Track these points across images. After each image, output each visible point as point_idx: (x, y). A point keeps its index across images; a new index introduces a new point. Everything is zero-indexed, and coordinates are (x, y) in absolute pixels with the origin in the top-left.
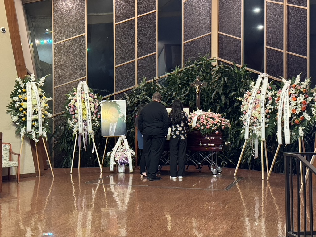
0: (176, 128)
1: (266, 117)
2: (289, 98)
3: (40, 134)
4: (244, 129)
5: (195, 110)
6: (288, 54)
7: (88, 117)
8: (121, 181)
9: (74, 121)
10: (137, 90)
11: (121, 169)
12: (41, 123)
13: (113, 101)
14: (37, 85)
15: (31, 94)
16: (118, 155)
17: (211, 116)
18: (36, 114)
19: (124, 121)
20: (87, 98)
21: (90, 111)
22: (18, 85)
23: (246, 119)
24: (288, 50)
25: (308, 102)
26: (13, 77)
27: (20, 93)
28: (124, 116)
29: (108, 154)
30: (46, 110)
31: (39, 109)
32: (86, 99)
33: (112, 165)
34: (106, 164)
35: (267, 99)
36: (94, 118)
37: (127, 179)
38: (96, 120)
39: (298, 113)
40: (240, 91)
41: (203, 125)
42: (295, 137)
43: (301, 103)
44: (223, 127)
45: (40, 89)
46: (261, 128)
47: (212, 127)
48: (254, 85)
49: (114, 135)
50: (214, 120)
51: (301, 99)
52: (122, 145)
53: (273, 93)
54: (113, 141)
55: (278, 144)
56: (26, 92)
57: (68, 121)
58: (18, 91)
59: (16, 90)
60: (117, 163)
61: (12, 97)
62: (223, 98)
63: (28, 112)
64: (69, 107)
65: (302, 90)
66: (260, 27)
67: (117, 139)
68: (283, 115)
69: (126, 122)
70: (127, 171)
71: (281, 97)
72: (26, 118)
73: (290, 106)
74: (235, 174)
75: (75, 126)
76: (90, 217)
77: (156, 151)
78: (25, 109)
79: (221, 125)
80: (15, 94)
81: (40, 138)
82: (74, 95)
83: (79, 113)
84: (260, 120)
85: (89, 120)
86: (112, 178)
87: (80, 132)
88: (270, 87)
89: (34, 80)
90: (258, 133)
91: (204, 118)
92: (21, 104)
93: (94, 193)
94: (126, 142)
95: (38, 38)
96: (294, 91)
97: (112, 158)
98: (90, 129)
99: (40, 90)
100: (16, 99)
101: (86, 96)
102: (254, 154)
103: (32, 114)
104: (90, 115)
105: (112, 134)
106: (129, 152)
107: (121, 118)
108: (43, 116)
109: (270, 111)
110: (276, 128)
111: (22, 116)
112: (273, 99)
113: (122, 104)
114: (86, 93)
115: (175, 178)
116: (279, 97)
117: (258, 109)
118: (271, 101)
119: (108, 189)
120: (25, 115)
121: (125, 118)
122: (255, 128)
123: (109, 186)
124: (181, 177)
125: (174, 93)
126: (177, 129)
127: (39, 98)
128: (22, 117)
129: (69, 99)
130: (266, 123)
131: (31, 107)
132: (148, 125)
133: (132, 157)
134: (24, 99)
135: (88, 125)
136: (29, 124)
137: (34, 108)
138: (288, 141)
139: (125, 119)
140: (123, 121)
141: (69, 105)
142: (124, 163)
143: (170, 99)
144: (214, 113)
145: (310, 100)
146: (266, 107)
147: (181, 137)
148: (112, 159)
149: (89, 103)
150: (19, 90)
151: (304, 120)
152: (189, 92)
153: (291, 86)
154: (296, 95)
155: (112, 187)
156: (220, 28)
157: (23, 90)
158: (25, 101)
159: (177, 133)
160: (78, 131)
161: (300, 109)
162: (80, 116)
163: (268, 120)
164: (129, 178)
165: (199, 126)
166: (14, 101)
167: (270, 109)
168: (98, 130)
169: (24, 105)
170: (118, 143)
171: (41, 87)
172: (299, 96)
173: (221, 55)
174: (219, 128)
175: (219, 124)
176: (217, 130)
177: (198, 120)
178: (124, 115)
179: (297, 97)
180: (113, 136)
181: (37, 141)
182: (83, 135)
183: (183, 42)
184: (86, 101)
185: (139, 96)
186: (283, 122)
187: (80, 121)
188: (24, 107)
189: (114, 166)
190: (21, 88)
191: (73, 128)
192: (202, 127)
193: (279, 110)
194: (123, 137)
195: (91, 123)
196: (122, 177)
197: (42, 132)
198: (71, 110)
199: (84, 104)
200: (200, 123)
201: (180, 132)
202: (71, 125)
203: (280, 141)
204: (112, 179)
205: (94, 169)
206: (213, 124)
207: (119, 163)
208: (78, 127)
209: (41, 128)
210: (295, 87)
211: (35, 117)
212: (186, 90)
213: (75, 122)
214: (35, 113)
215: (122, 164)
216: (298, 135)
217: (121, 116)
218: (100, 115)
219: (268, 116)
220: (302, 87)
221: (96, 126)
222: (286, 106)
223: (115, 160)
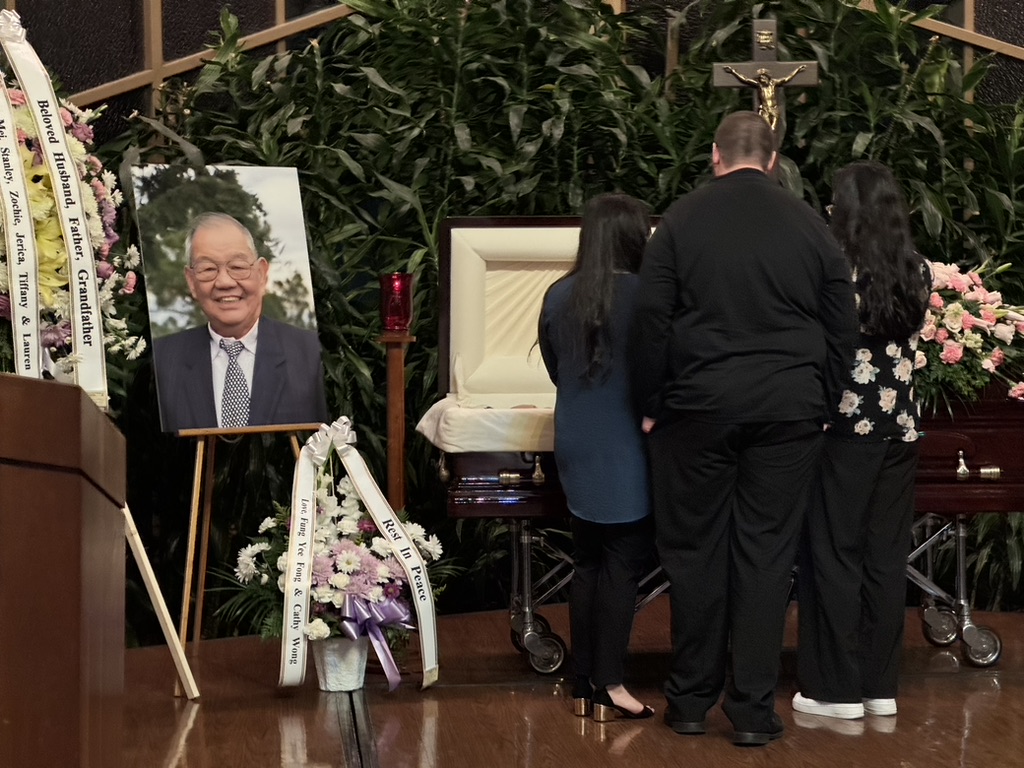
7: (76, 287)
13: (218, 174)
16: (336, 570)
19: (305, 318)
20: (53, 140)
21: (86, 246)
28: (299, 284)
29: (247, 556)
32: (49, 149)
33: (296, 642)
49: (250, 423)
69: (315, 322)
83: (13, 256)
85: (85, 308)
94: (354, 462)
97: (298, 592)
98: (91, 377)
101: (43, 126)
104: (91, 273)
106: (405, 543)
107: (279, 293)
114: (43, 105)
121: (310, 299)
135: (80, 350)
139: (306, 305)
140: (299, 316)
142: (383, 627)
148: (295, 604)
162: (25, 286)
170: (307, 483)
178: (298, 277)
180: (241, 426)
184: (50, 168)
187: (25, 320)
195: (96, 333)
199: (40, 185)
204: (294, 746)
207: (349, 627)
215: (365, 627)
217: (280, 284)
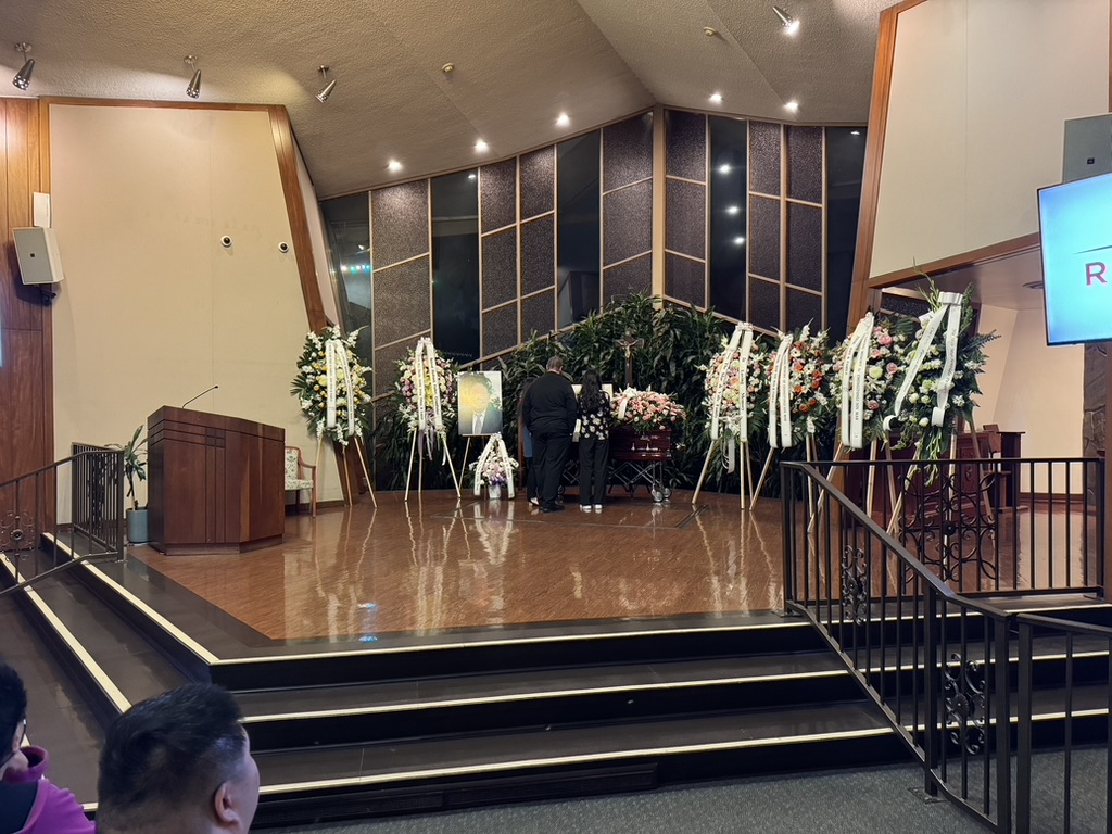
0: (590, 420)
1: (749, 399)
2: (790, 365)
3: (351, 432)
4: (711, 421)
5: (624, 389)
6: (788, 288)
7: (435, 401)
8: (494, 513)
9: (410, 408)
10: (520, 353)
11: (494, 493)
12: (353, 412)
14: (344, 344)
15: (333, 360)
16: (488, 469)
17: (652, 398)
18: (344, 396)
20: (432, 367)
21: (438, 391)
22: (311, 345)
23: (714, 403)
24: (788, 281)
25: (823, 373)
26: (302, 330)
27: (314, 360)
29: (471, 466)
30: (361, 389)
31: (348, 387)
33: (478, 485)
34: (468, 484)
35: (751, 369)
36: (445, 403)
37: (504, 510)
38: (450, 406)
39: (805, 392)
40: (702, 354)
41: (638, 414)
42: (799, 435)
43: (810, 375)
44: (673, 418)
45: (349, 351)
46: (739, 419)
47: (653, 417)
48: (728, 343)
49: (481, 433)
50: (657, 406)
51: (811, 367)
52: (494, 450)
53: (761, 357)
54: (479, 444)
55: (770, 447)
56: (324, 356)
57: (400, 409)
58: (312, 355)
59: (308, 354)
60: (486, 482)
61: (300, 367)
62: (673, 368)
63: (329, 393)
64: (402, 385)
65: (813, 352)
66: (739, 241)
67: (487, 439)
68: (778, 395)
70: (504, 496)
71: (775, 364)
72: (325, 404)
73: (792, 380)
74: (693, 501)
75: (412, 418)
76: (440, 577)
77: (555, 460)
78: (323, 388)
79: (669, 415)
80: (306, 361)
81: (350, 439)
82: (410, 363)
83: (419, 394)
84: (737, 406)
85: (437, 406)
86: (477, 508)
87: (421, 427)
88: (756, 347)
89: (339, 335)
90: (734, 428)
91: (640, 403)
92: (317, 378)
93: (446, 534)
94: (502, 444)
95: (344, 264)
96: (799, 354)
97: (478, 473)
98: (438, 422)
99: (350, 353)
100: (308, 369)
101: (430, 364)
102: (727, 465)
103: (337, 397)
104: (439, 398)
105: (476, 432)
106: (508, 463)
108: (356, 399)
109: (756, 390)
110: (766, 419)
111: (320, 399)
112: (761, 368)
113: (495, 377)
114: (431, 359)
115: (589, 507)
116: (772, 364)
117: (735, 386)
118: (757, 372)
119: (471, 527)
120: (324, 399)
122: (729, 419)
123: (473, 522)
124: (598, 507)
125: (586, 359)
126: (591, 423)
127: (348, 368)
128: (318, 402)
129: (401, 369)
130: (748, 411)
131: (334, 383)
132: (540, 415)
133: (513, 472)
134: (323, 369)
135: (436, 415)
136: (331, 414)
137: (340, 386)
138: (787, 442)
141: (401, 380)
142: (499, 483)
143: (580, 370)
144: (657, 394)
145: (827, 369)
146: (748, 383)
147: (598, 436)
148: (478, 476)
149: (436, 377)
150: (314, 354)
151: (816, 404)
152: (613, 356)
153: (793, 345)
154: (803, 361)
155: (478, 523)
156: (668, 243)
157: (321, 353)
158: (324, 372)
159: (592, 429)
160: (417, 427)
161: (808, 386)
162: (421, 400)
163: (752, 406)
164: (507, 507)
165: (630, 416)
166: (304, 373)
167: (757, 386)
168: (452, 425)
169: (322, 380)
170: (488, 448)
171: (351, 348)
172: (807, 362)
173: (668, 290)
174: (666, 420)
175: (665, 412)
176: (662, 422)
177: (629, 405)
179: (803, 365)
180: (479, 434)
181: (346, 443)
182: (427, 433)
183: (602, 268)
185: (525, 364)
186: (778, 409)
187: (422, 408)
188: (321, 383)
189: (482, 486)
190: (316, 351)
191: (408, 420)
192: (637, 419)
193: (771, 388)
194: (498, 436)
196: (496, 507)
197: (354, 428)
198: (405, 388)
199: (427, 377)
200: (632, 412)
201: (597, 427)
202: (406, 416)
203: (773, 442)
204: (477, 510)
205: (447, 493)
206: (656, 412)
207: (490, 482)
208: (417, 419)
209: (351, 421)
210: (801, 347)
211: (341, 401)
212: (608, 354)
213: (413, 411)
214: (342, 394)
215: (494, 483)
216: (806, 430)
218: (457, 397)
219: (753, 398)
220: (813, 345)
221: (449, 418)
222: (785, 379)
223: (482, 478)
